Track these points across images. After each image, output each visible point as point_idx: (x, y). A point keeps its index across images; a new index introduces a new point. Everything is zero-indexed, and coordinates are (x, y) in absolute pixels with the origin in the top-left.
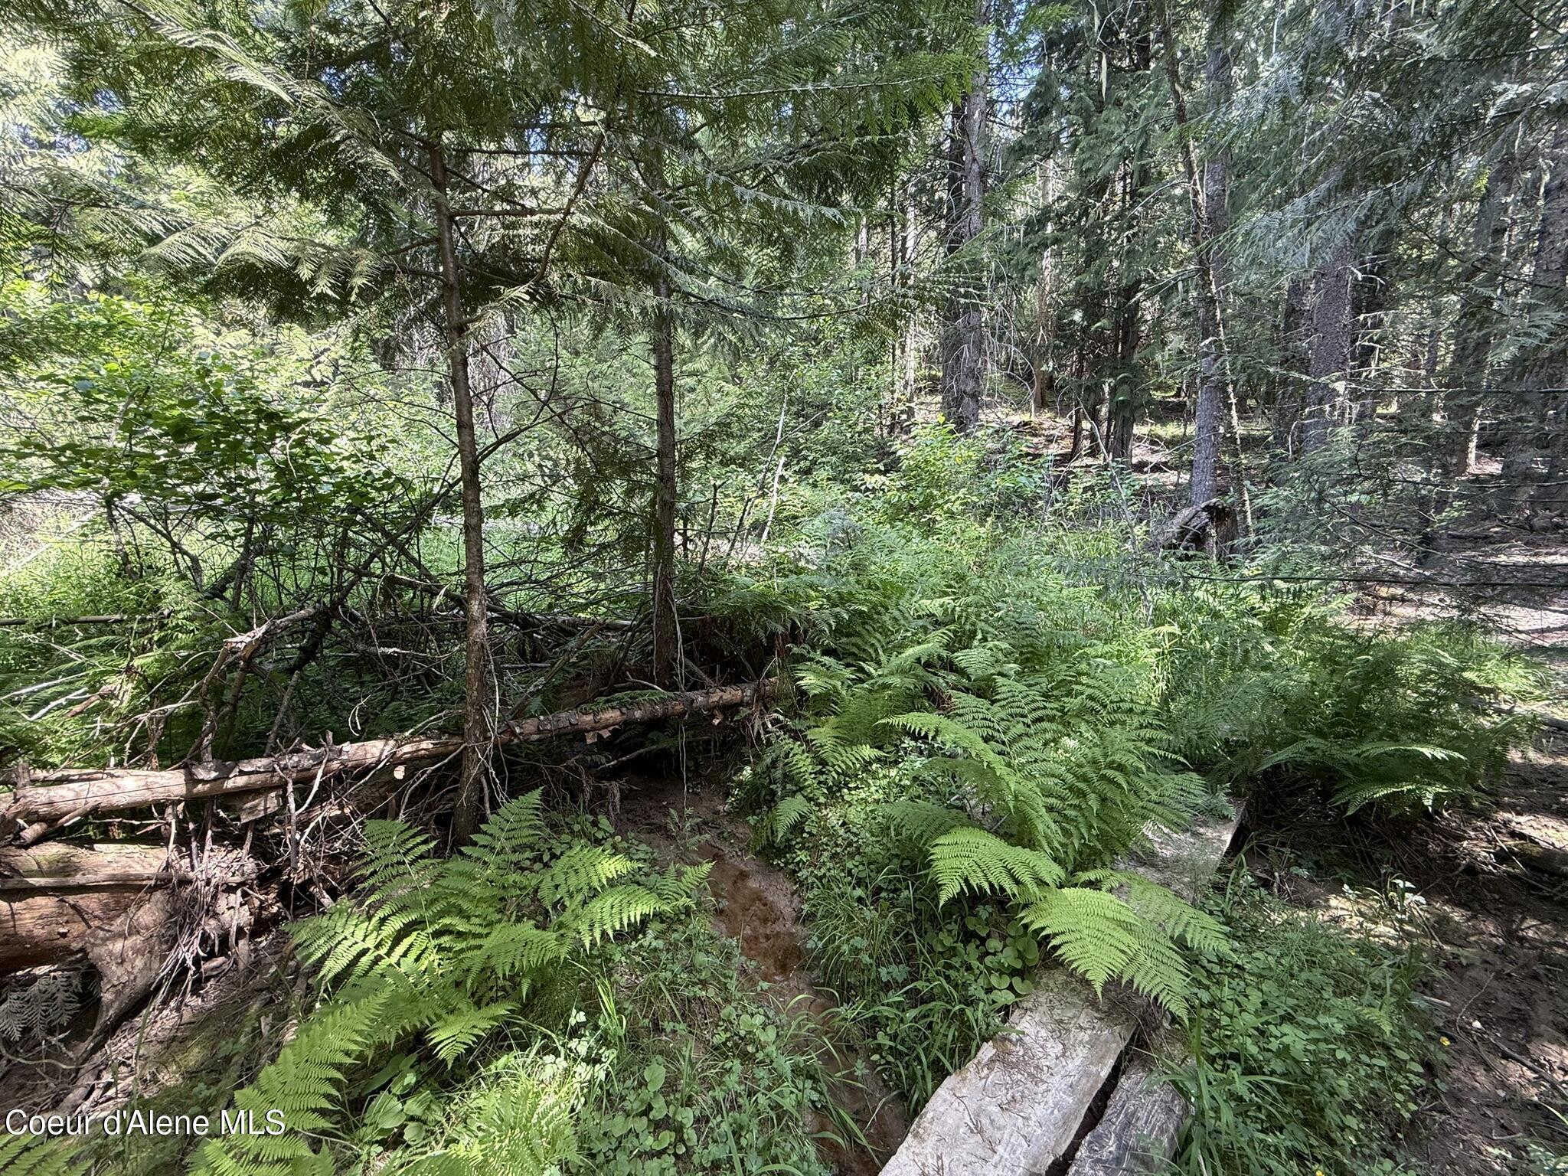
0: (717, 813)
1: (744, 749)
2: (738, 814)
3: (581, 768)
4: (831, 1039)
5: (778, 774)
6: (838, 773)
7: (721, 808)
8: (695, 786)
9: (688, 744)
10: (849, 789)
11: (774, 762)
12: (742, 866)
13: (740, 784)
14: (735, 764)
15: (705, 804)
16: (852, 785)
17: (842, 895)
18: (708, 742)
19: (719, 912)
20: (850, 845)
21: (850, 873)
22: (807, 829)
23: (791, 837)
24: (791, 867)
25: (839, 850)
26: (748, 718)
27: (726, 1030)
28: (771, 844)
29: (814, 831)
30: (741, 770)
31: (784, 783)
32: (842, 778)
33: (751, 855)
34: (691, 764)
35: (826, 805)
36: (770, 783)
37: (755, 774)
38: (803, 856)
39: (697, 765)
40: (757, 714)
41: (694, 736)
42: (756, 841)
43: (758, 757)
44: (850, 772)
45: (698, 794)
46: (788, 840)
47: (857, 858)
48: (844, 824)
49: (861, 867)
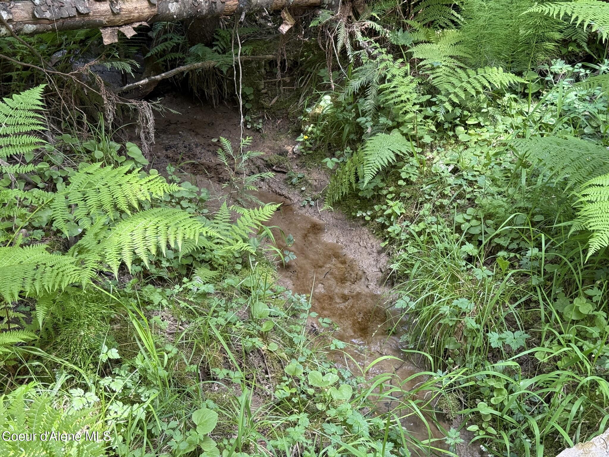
0: (283, 153)
1: (322, 72)
2: (311, 157)
3: (98, 77)
4: (419, 405)
5: (368, 104)
6: (454, 105)
7: (289, 148)
8: (254, 121)
9: (245, 63)
10: (467, 127)
11: (363, 90)
12: (315, 219)
13: (315, 119)
14: (309, 93)
15: (268, 143)
16: (470, 122)
17: (446, 252)
18: (272, 63)
19: (284, 267)
20: (460, 196)
21: (459, 229)
22: (404, 175)
23: (381, 185)
24: (379, 220)
25: (446, 202)
26: (329, 26)
27: (290, 386)
28: (355, 194)
29: (414, 179)
30: (317, 98)
31: (375, 117)
32: (458, 112)
33: (327, 206)
34: (249, 91)
35: (432, 147)
36: (358, 116)
37: (337, 105)
38: (397, 207)
39: (258, 92)
40: (343, 21)
41: (253, 53)
42: (335, 189)
43: (342, 83)
44: (469, 105)
45: (258, 131)
46: (377, 189)
47: (470, 210)
48: (455, 171)
49: (474, 222)
